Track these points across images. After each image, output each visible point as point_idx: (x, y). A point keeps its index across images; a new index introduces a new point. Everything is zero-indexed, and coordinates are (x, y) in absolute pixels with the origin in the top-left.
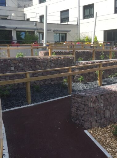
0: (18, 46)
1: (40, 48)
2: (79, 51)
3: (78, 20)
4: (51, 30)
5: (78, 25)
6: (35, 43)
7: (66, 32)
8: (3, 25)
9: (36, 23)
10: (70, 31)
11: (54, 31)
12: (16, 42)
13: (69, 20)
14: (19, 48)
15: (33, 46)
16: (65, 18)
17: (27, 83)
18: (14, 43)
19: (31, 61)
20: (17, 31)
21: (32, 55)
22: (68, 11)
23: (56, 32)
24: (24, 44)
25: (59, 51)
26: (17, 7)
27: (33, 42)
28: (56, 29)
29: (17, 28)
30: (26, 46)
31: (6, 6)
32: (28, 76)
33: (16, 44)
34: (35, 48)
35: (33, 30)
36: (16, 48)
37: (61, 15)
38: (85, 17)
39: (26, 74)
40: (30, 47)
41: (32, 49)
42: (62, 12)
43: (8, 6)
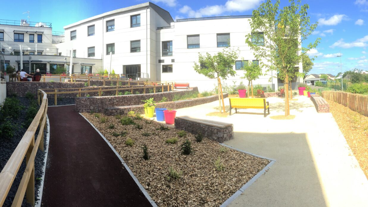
0: (50, 75)
1: (67, 77)
2: (94, 80)
3: (102, 56)
4: (78, 63)
5: (102, 59)
6: (63, 74)
7: (91, 65)
8: (40, 60)
9: (66, 57)
10: (95, 64)
11: (81, 64)
12: (49, 73)
13: (94, 55)
14: (52, 77)
15: (62, 76)
16: (91, 54)
17: (55, 94)
18: (48, 74)
19: (58, 84)
20: (50, 64)
21: (60, 81)
22: (94, 47)
23: (83, 65)
24: (56, 74)
25: (79, 80)
26: (51, 43)
27: (62, 73)
28: (83, 62)
29: (50, 62)
30: (56, 76)
31: (42, 43)
32: (56, 91)
33: (50, 74)
34: (63, 77)
35: (63, 63)
36: (49, 77)
37: (88, 51)
38: (108, 53)
39: (55, 90)
40: (59, 76)
41: (60, 78)
42: (89, 48)
43: (44, 42)
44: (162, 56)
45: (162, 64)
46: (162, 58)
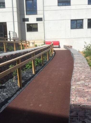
44: (26, 14)
45: (26, 23)
46: (26, 17)
